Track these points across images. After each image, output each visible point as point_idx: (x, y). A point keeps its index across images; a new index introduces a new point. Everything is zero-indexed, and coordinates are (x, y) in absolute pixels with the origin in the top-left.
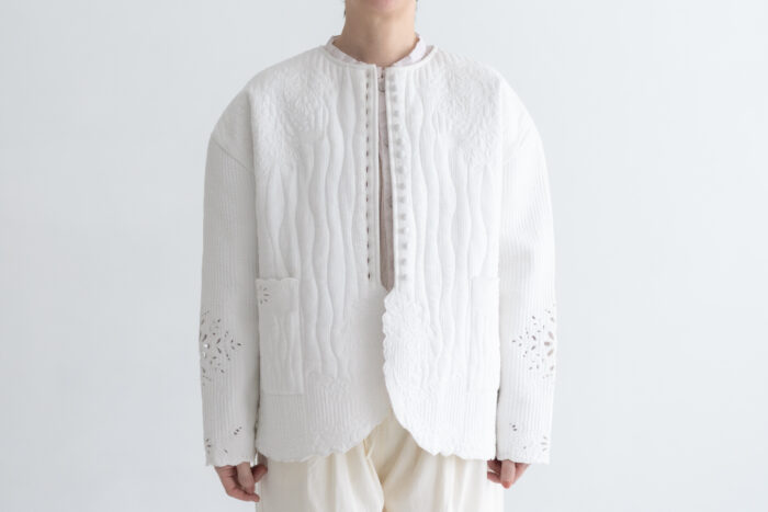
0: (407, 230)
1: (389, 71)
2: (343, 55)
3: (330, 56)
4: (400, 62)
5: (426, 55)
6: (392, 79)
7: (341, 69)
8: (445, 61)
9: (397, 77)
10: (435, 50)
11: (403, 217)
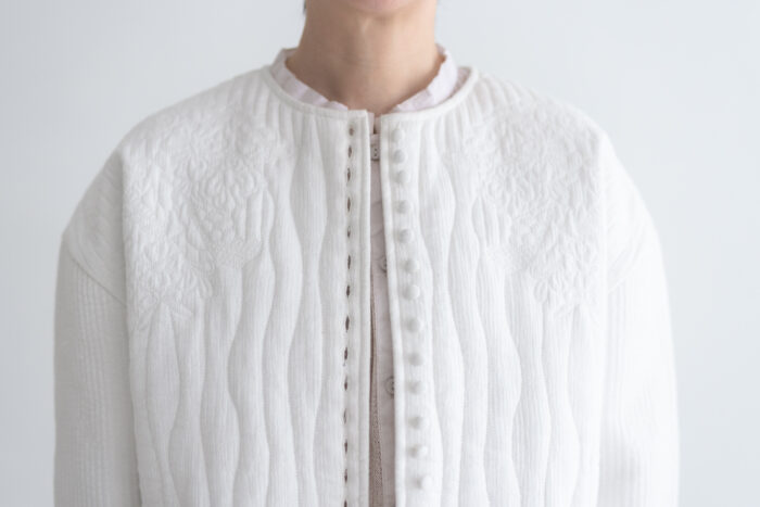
0: (424, 451)
1: (388, 122)
2: (303, 88)
3: (281, 90)
4: (409, 104)
5: (457, 88)
6: (393, 137)
7: (299, 115)
8: (495, 101)
9: (403, 134)
10: (474, 79)
11: (415, 422)
